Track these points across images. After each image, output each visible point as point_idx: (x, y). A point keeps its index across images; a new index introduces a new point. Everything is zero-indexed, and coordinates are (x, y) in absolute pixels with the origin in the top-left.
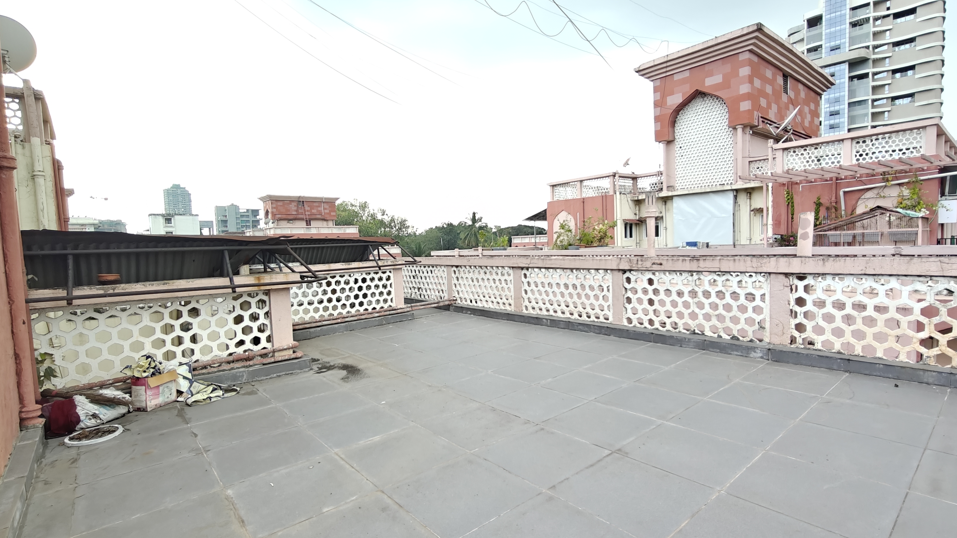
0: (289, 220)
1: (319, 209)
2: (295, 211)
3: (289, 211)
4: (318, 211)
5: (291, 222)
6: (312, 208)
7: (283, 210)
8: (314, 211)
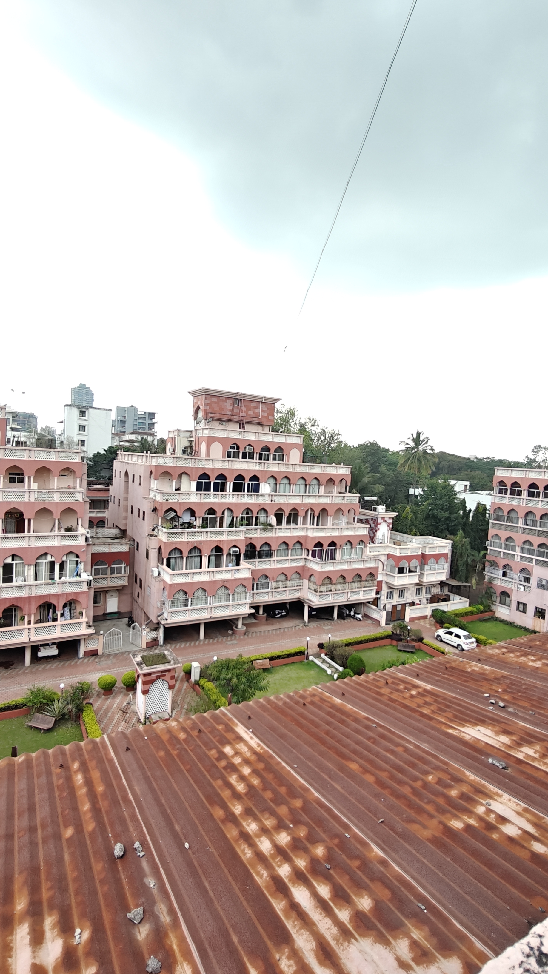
0: (222, 421)
1: (257, 410)
2: (230, 410)
3: (223, 409)
4: (254, 413)
5: (224, 423)
6: (249, 409)
7: (217, 409)
8: (251, 413)
